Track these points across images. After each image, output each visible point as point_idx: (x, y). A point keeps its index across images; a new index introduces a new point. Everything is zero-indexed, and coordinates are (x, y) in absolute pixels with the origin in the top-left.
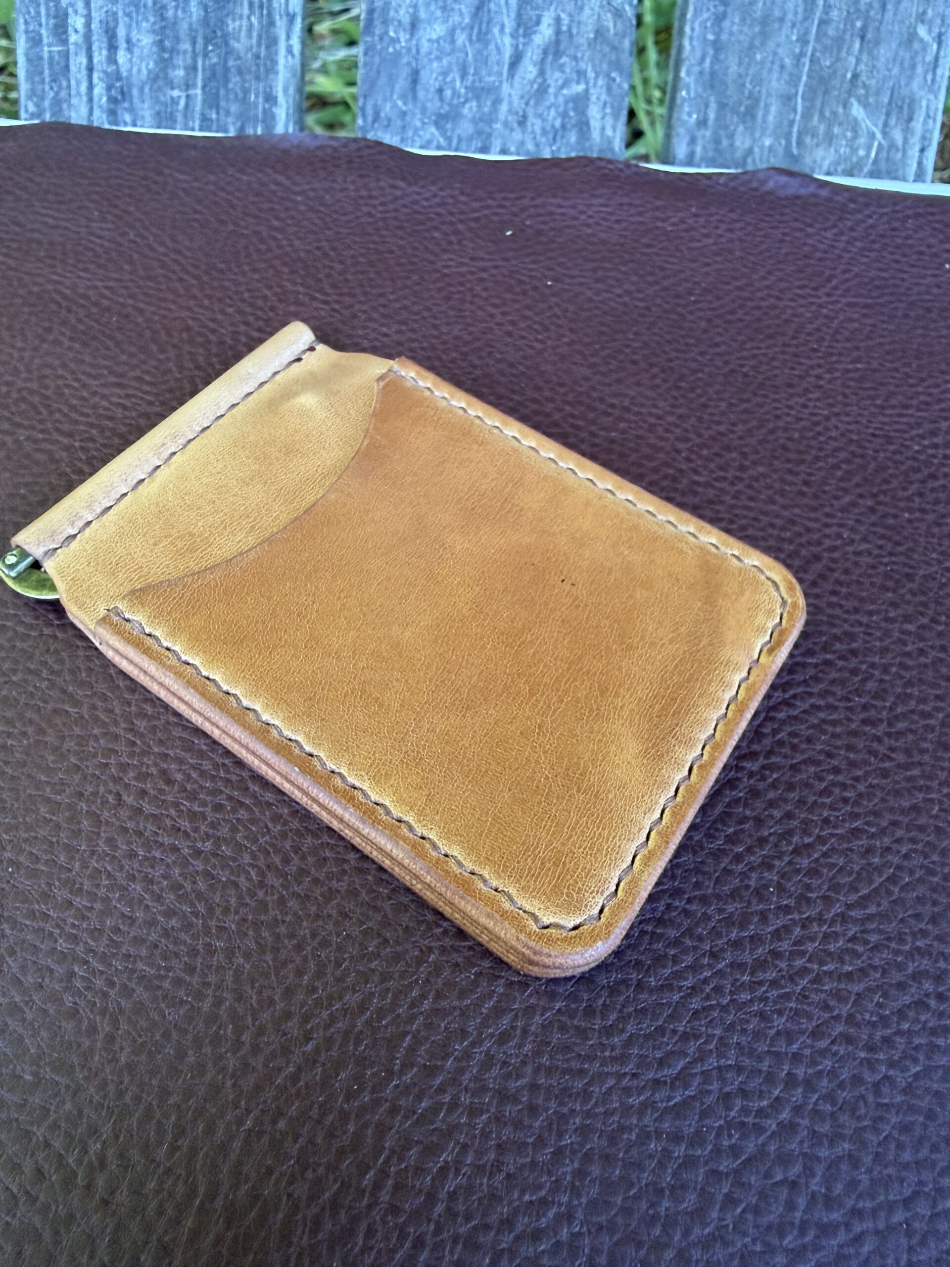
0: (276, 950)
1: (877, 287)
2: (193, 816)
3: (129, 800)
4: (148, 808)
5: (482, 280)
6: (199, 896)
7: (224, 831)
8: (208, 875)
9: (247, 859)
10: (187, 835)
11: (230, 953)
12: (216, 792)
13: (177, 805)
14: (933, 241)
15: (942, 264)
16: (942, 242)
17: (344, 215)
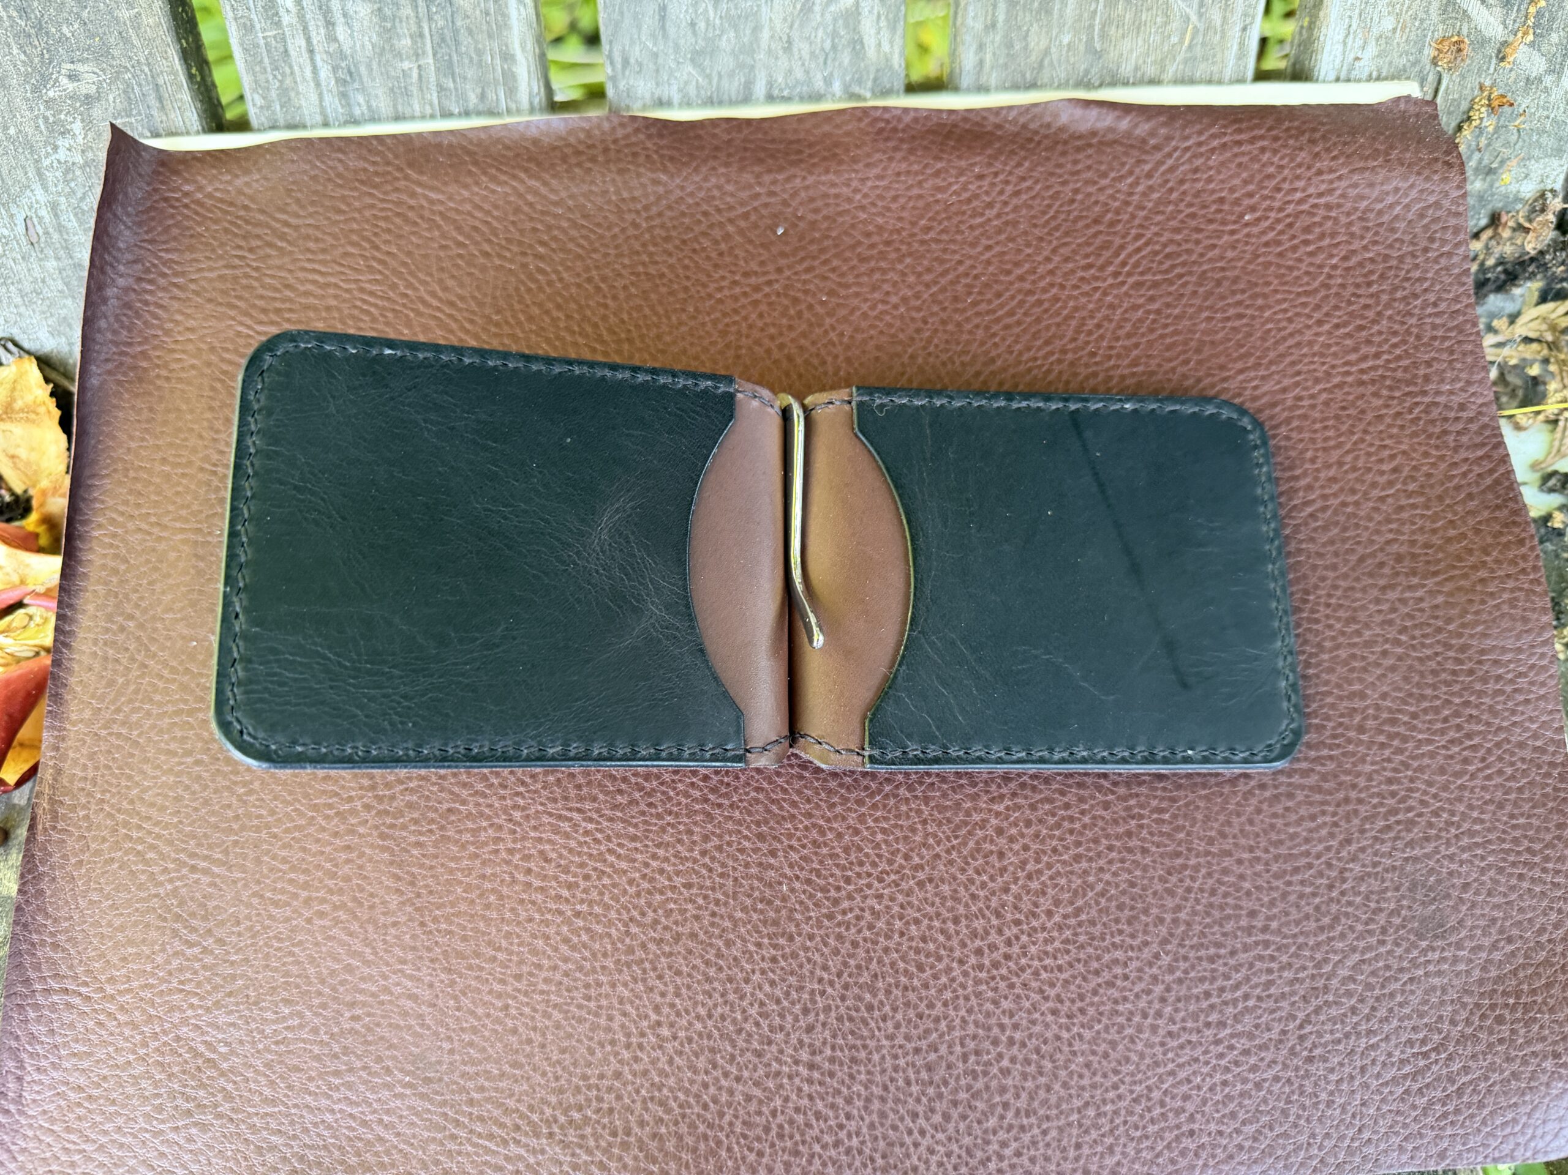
0: (644, 980)
1: (1168, 256)
2: (570, 886)
3: (521, 877)
4: (537, 883)
5: (756, 303)
6: (585, 946)
7: (594, 895)
8: (588, 930)
9: (613, 915)
10: (567, 900)
11: (613, 985)
12: (582, 865)
13: (556, 878)
14: (1236, 182)
15: (1241, 216)
16: (1246, 182)
17: (609, 228)
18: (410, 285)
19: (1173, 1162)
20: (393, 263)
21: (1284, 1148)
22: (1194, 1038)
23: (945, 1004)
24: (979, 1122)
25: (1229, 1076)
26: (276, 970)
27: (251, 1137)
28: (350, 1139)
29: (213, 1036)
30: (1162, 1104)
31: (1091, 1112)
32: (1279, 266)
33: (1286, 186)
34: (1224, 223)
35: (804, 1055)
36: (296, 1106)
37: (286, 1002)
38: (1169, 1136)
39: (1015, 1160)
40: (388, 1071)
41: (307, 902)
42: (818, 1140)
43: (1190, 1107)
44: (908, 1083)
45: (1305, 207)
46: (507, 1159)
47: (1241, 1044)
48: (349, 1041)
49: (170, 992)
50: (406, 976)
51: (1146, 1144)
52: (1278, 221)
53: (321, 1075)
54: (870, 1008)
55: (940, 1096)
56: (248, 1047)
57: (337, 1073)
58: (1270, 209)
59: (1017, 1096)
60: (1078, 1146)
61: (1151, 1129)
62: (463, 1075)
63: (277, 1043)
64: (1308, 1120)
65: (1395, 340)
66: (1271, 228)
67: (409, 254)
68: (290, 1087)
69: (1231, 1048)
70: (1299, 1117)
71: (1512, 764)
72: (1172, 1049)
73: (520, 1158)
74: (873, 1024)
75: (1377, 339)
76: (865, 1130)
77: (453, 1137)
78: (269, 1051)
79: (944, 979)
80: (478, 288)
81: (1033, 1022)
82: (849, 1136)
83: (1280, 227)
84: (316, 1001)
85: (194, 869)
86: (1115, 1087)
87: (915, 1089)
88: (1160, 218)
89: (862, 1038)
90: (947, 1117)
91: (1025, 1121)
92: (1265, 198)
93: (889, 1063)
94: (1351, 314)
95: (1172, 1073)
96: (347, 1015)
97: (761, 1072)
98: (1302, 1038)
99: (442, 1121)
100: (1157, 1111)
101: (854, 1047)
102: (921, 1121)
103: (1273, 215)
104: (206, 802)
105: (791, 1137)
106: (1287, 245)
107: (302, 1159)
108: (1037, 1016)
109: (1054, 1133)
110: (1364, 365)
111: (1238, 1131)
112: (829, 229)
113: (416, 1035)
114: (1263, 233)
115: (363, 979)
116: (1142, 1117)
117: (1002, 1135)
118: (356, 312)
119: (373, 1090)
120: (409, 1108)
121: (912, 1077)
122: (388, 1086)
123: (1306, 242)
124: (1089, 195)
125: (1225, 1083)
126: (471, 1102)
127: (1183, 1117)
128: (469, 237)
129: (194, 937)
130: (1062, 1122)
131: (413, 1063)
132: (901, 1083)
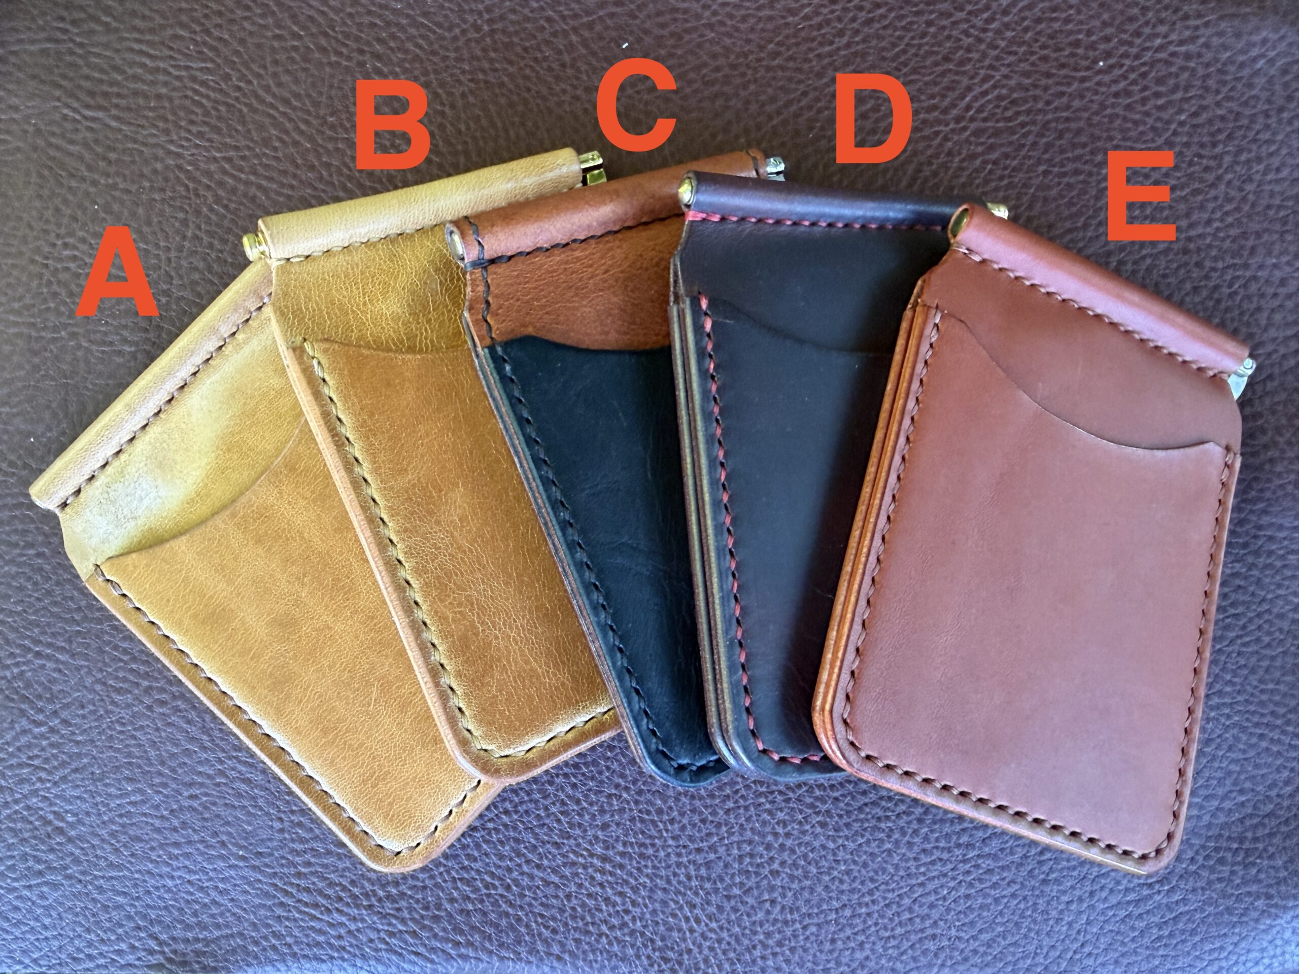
1: (1014, 102)
14: (1096, 23)
15: (1095, 62)
16: (1105, 24)
17: (450, 29)
18: (242, 78)
19: (915, 959)
20: (224, 50)
21: (1013, 954)
22: (945, 856)
23: (727, 812)
24: (748, 915)
25: (973, 891)
26: (118, 750)
27: (99, 897)
28: (188, 902)
29: (61, 806)
30: (910, 910)
31: (848, 912)
32: (1125, 119)
33: (1147, 30)
34: (1076, 70)
35: (599, 849)
36: (139, 871)
37: (130, 780)
38: (914, 938)
39: (778, 950)
40: (223, 844)
41: (148, 690)
42: (606, 922)
43: (935, 914)
44: (689, 878)
45: (1162, 55)
46: (331, 925)
47: (985, 864)
48: (187, 816)
49: (21, 765)
50: (240, 762)
51: (893, 943)
52: (1132, 69)
53: (161, 846)
54: (660, 812)
55: (716, 891)
56: (93, 818)
57: (177, 845)
58: (1126, 55)
59: (784, 896)
60: (833, 941)
61: (899, 931)
62: (293, 851)
63: (121, 816)
64: (1037, 933)
65: (1228, 207)
66: (1124, 77)
67: (242, 41)
68: (132, 855)
69: (977, 866)
70: (1030, 930)
71: (1269, 633)
72: (925, 864)
73: (342, 924)
74: (661, 826)
75: (1211, 205)
76: (648, 916)
77: (282, 904)
78: (112, 821)
79: (728, 791)
80: (314, 85)
81: (804, 833)
82: (634, 919)
83: (1133, 76)
84: (157, 780)
85: (38, 654)
86: (870, 892)
87: (694, 883)
88: (1012, 58)
89: (650, 837)
90: (720, 908)
91: (789, 917)
92: (1122, 43)
93: (674, 858)
94: (1190, 176)
95: (922, 884)
96: (186, 794)
97: (559, 860)
98: (1040, 863)
99: (271, 890)
100: (907, 915)
101: (643, 845)
102: (698, 911)
103: (1127, 62)
104: (49, 593)
105: (583, 919)
106: (1137, 98)
107: (144, 917)
108: (807, 827)
109: (813, 929)
110: (1192, 233)
111: (974, 938)
112: (674, 47)
113: (249, 814)
114: (1115, 82)
115: (200, 763)
116: (891, 920)
117: (768, 927)
118: (188, 103)
119: (210, 859)
120: (243, 878)
121: (693, 873)
122: (222, 857)
123: (1157, 95)
124: (943, 28)
125: (968, 897)
126: (299, 875)
127: (928, 923)
128: (303, 28)
129: (41, 717)
130: (822, 920)
131: (246, 839)
132: (682, 878)
